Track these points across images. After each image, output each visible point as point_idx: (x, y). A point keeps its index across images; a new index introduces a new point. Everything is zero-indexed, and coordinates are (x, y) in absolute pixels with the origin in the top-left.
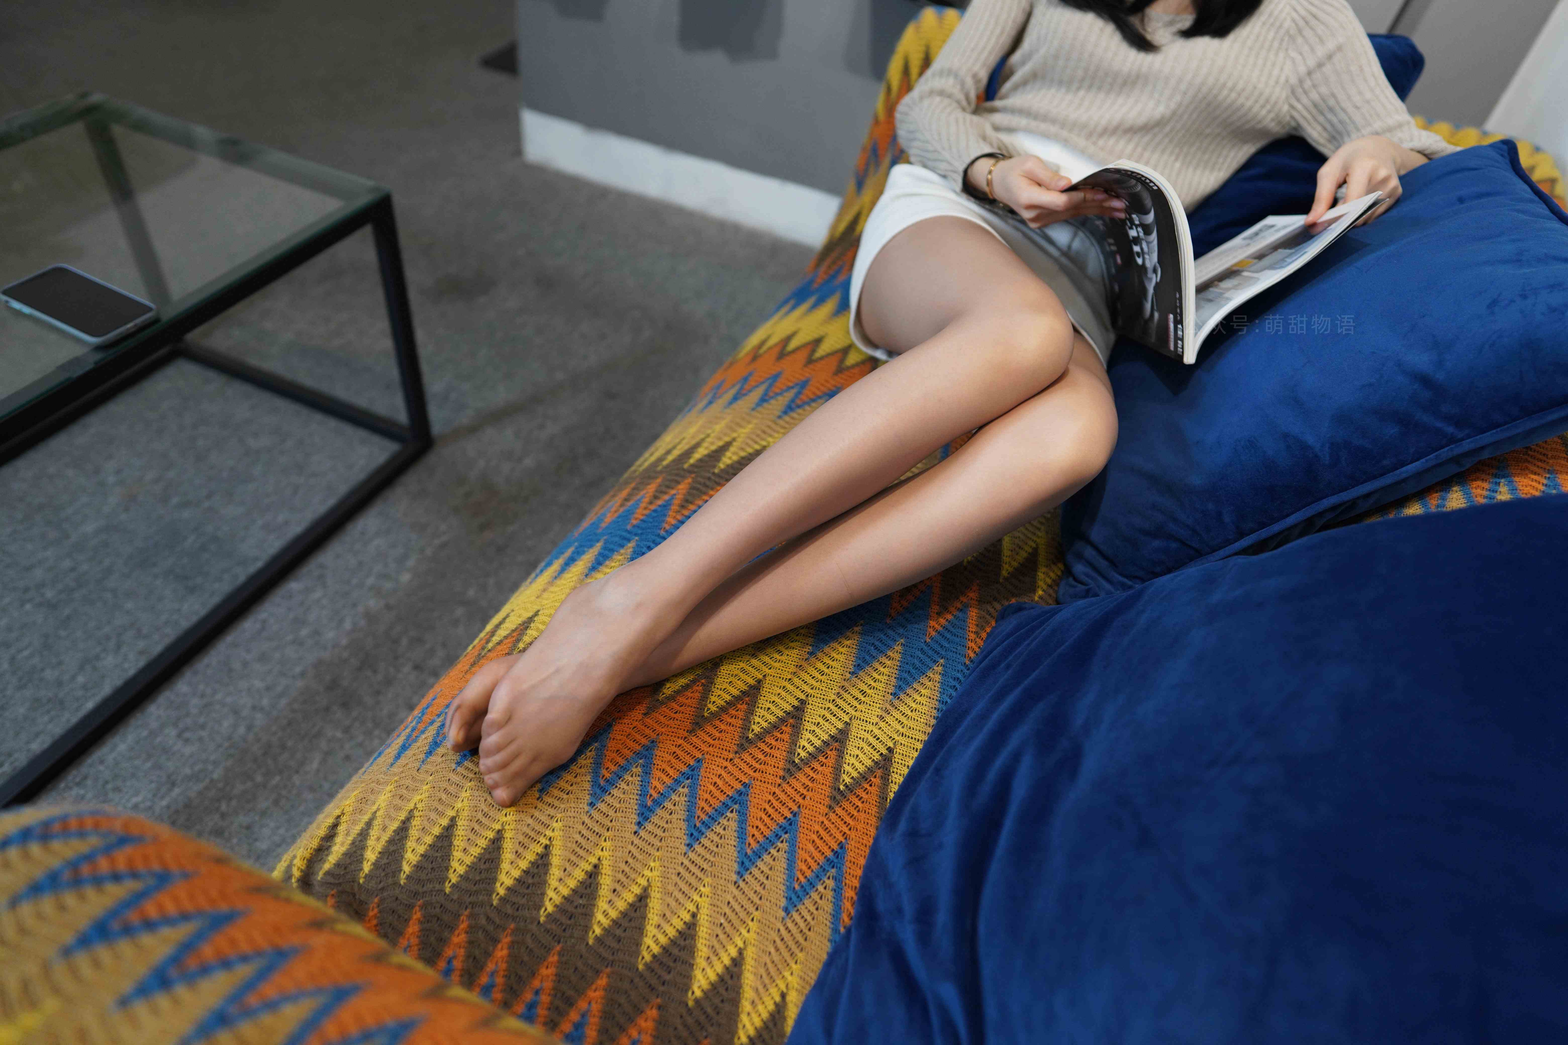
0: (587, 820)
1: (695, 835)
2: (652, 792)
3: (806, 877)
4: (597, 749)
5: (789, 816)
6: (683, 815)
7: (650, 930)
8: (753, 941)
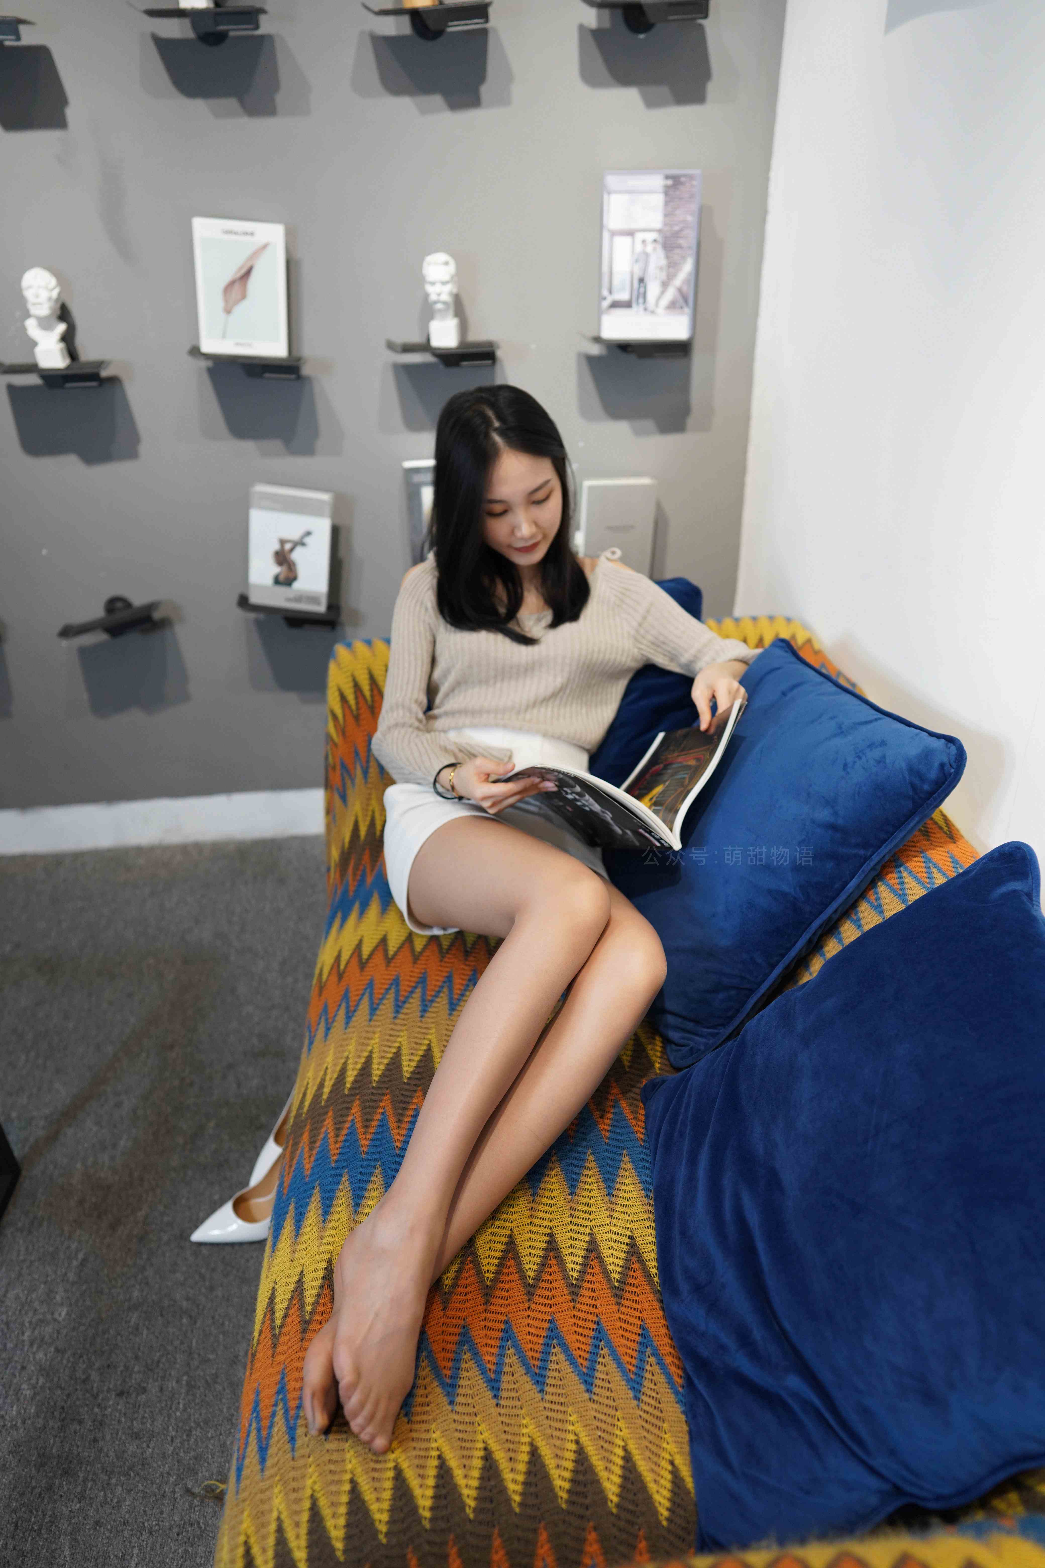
0: (456, 1417)
1: (539, 1380)
2: (489, 1366)
3: (634, 1366)
4: (427, 1357)
5: (595, 1326)
6: (522, 1370)
7: (554, 1473)
8: (629, 1436)
